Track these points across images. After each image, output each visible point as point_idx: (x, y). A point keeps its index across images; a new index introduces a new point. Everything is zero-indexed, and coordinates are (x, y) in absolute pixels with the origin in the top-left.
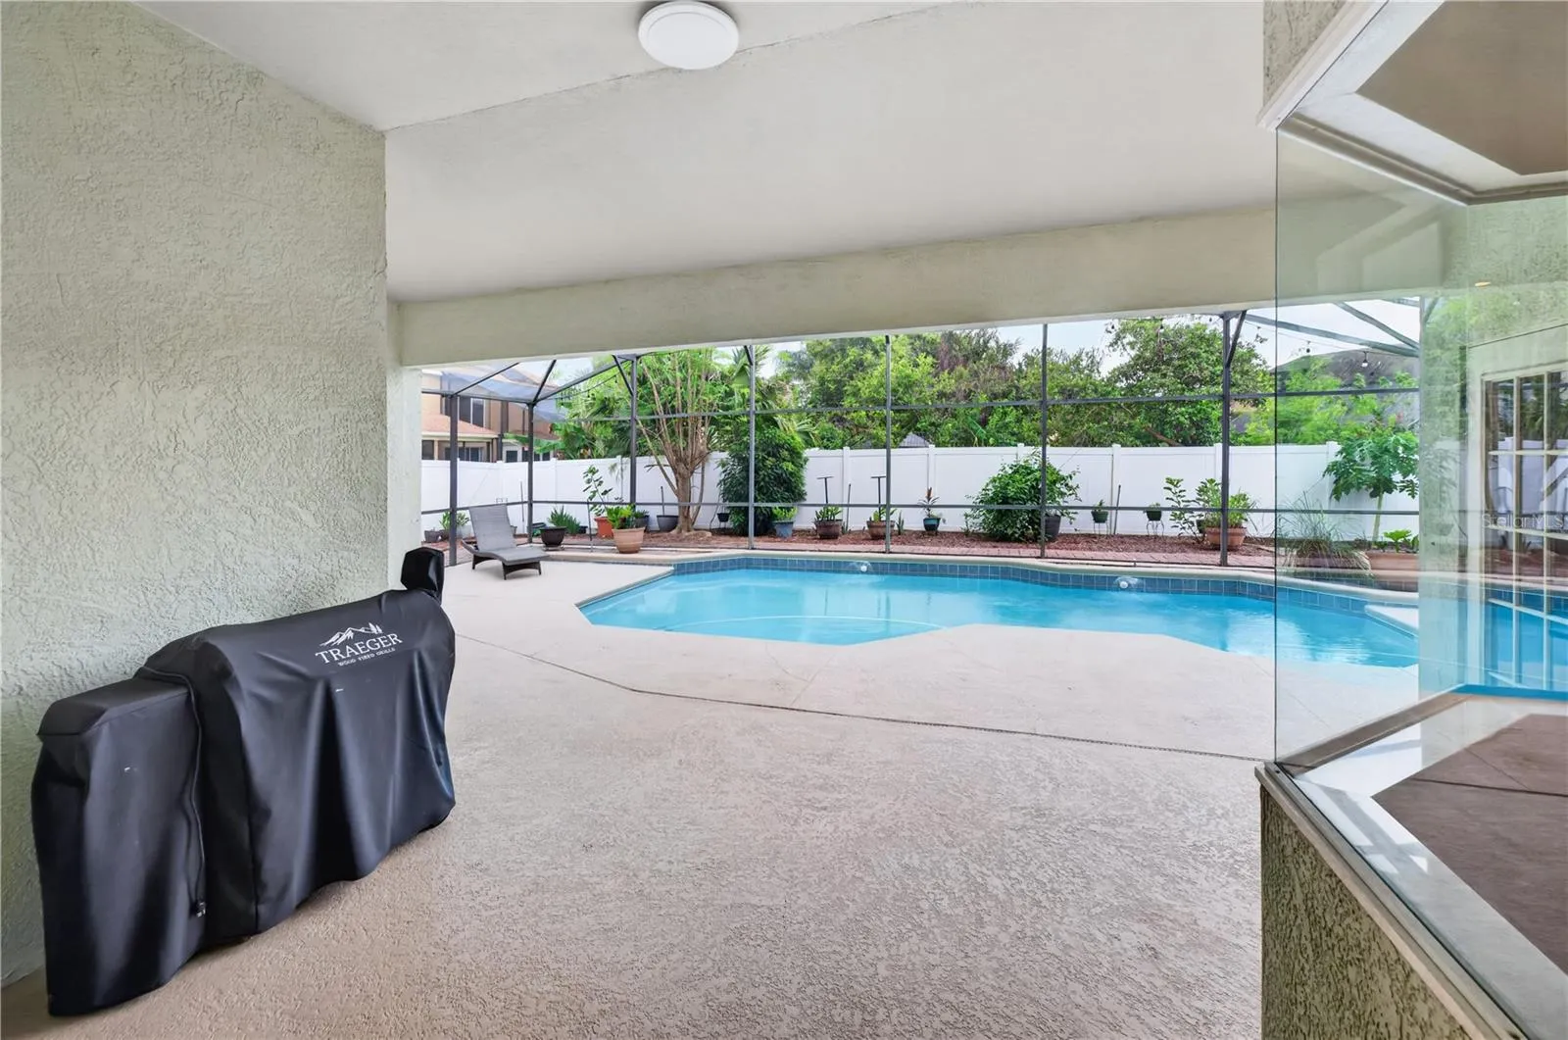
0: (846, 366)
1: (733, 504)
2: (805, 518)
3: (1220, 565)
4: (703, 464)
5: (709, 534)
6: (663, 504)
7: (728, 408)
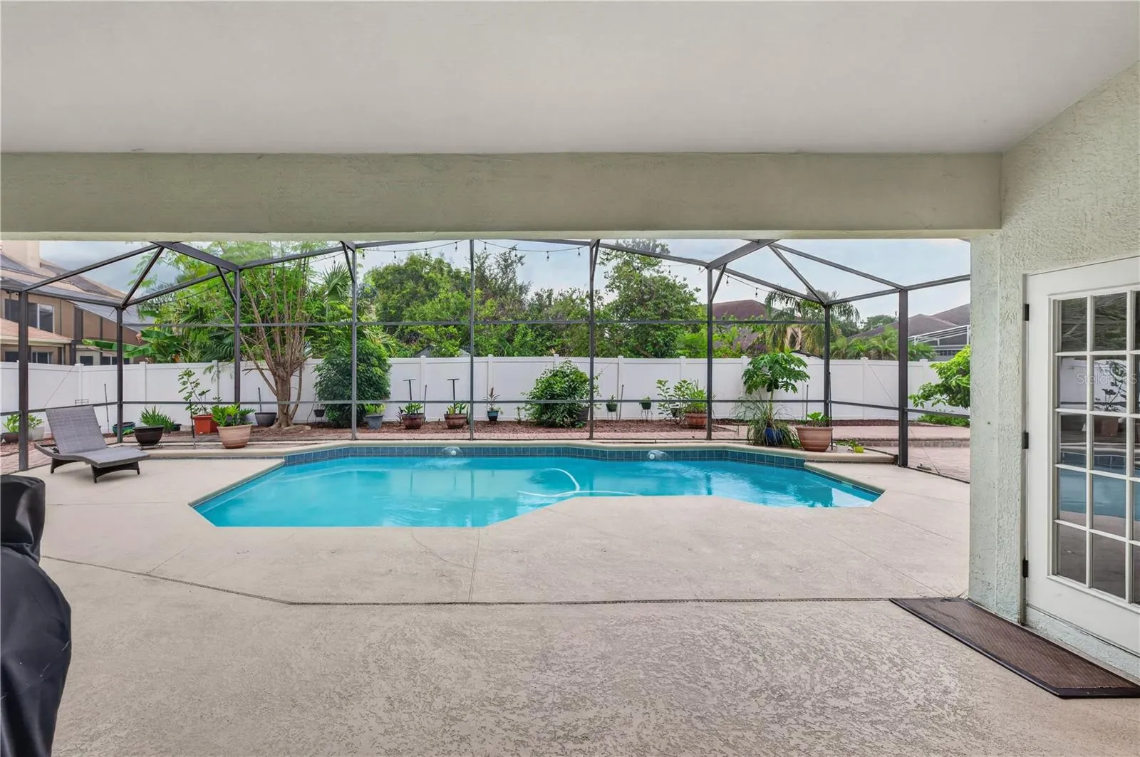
0: (404, 296)
1: (327, 402)
2: (391, 412)
3: (707, 439)
4: (301, 368)
5: (308, 428)
6: (260, 403)
7: (320, 321)
